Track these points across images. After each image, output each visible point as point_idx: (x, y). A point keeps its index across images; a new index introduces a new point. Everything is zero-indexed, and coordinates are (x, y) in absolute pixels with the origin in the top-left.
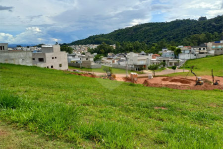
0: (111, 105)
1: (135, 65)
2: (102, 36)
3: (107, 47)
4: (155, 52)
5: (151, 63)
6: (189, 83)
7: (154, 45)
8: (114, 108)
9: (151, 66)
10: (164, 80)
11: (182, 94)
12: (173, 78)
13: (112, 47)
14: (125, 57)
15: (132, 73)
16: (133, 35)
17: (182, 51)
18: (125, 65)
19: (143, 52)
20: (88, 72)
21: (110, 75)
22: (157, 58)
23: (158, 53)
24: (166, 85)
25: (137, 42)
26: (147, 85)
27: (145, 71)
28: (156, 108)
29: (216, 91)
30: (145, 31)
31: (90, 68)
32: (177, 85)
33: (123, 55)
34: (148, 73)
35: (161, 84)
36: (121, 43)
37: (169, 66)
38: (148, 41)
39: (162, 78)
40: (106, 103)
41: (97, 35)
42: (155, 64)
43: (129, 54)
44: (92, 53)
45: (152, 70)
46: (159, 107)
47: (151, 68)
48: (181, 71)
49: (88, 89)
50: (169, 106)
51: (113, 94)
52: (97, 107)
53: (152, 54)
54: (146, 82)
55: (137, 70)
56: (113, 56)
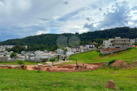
0: (25, 87)
1: (41, 59)
2: (18, 40)
3: (21, 47)
4: (53, 50)
5: (51, 57)
6: (72, 68)
7: (52, 47)
8: (27, 88)
9: (51, 59)
10: (59, 67)
11: (69, 75)
12: (64, 66)
13: (25, 47)
14: (34, 53)
15: (39, 64)
16: (40, 40)
17: (68, 50)
18: (34, 59)
19: (46, 51)
20: (5, 65)
21: (23, 66)
22: (54, 54)
23: (54, 51)
24: (60, 70)
25: (42, 44)
26: (49, 71)
27: (47, 62)
28: (55, 85)
29: (86, 71)
30: (47, 38)
31: (7, 62)
32: (66, 70)
33: (33, 52)
34: (49, 63)
35: (57, 70)
36: (31, 45)
37: (62, 59)
38: (49, 44)
39: (58, 66)
40: (21, 86)
41: (13, 39)
42: (53, 58)
43: (37, 52)
44: (9, 51)
45: (52, 61)
46: (56, 84)
47: (51, 60)
48: (68, 61)
49: (6, 77)
50: (62, 83)
51: (26, 80)
52: (14, 89)
53: (51, 52)
54: (48, 69)
55: (42, 62)
56: (25, 53)
